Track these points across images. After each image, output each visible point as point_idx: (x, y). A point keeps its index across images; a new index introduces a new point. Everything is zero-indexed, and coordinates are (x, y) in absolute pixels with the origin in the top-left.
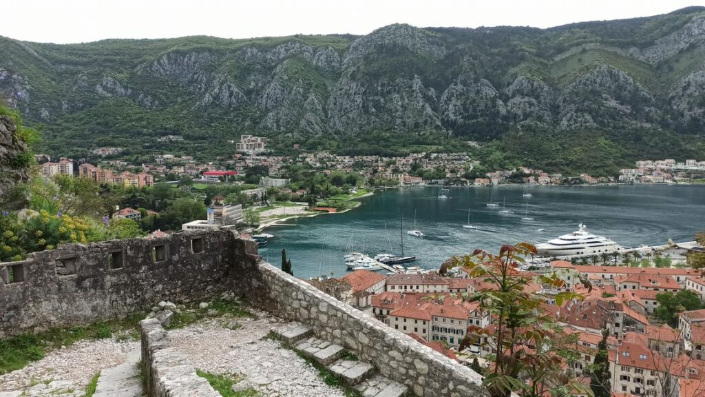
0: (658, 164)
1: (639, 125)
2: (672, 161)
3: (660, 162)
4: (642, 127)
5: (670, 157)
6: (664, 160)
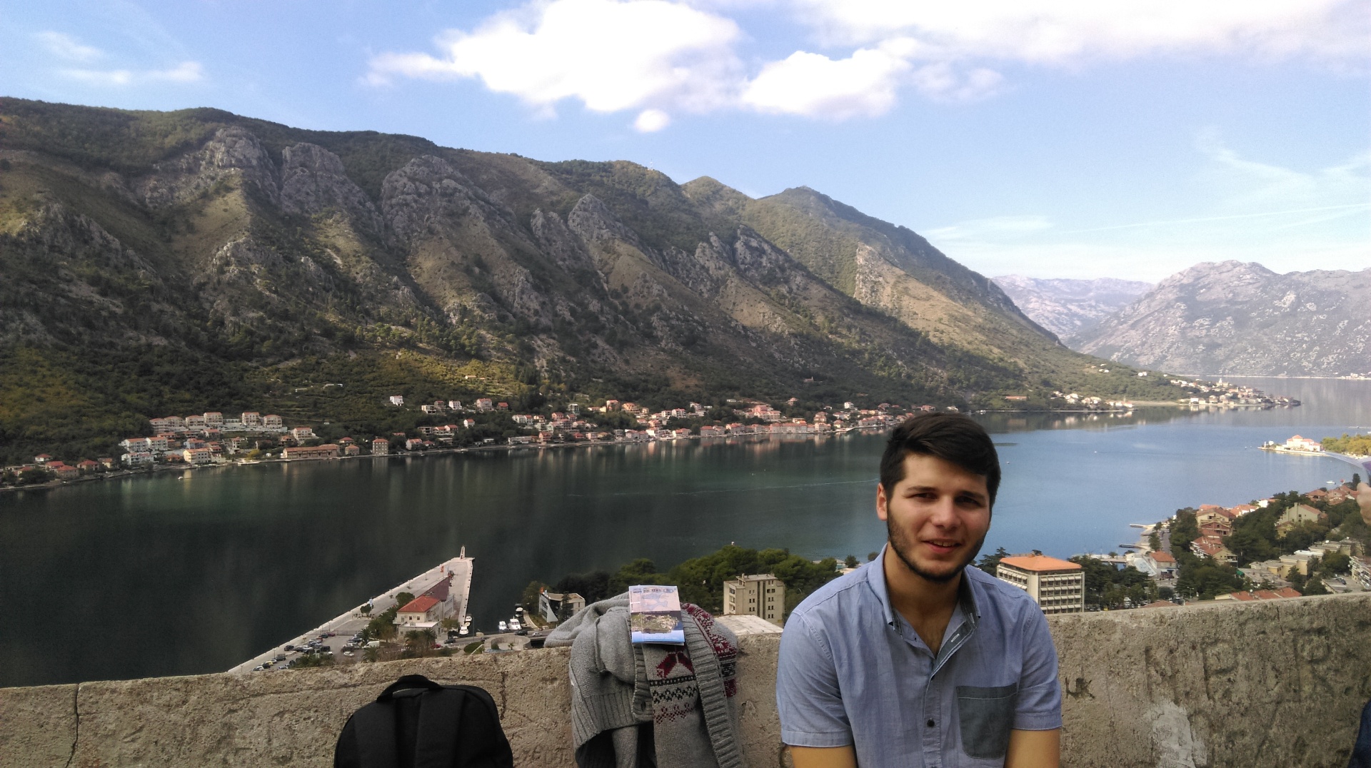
0: (192, 424)
1: (143, 340)
2: (216, 415)
3: (195, 418)
4: (150, 346)
5: (211, 407)
6: (201, 414)
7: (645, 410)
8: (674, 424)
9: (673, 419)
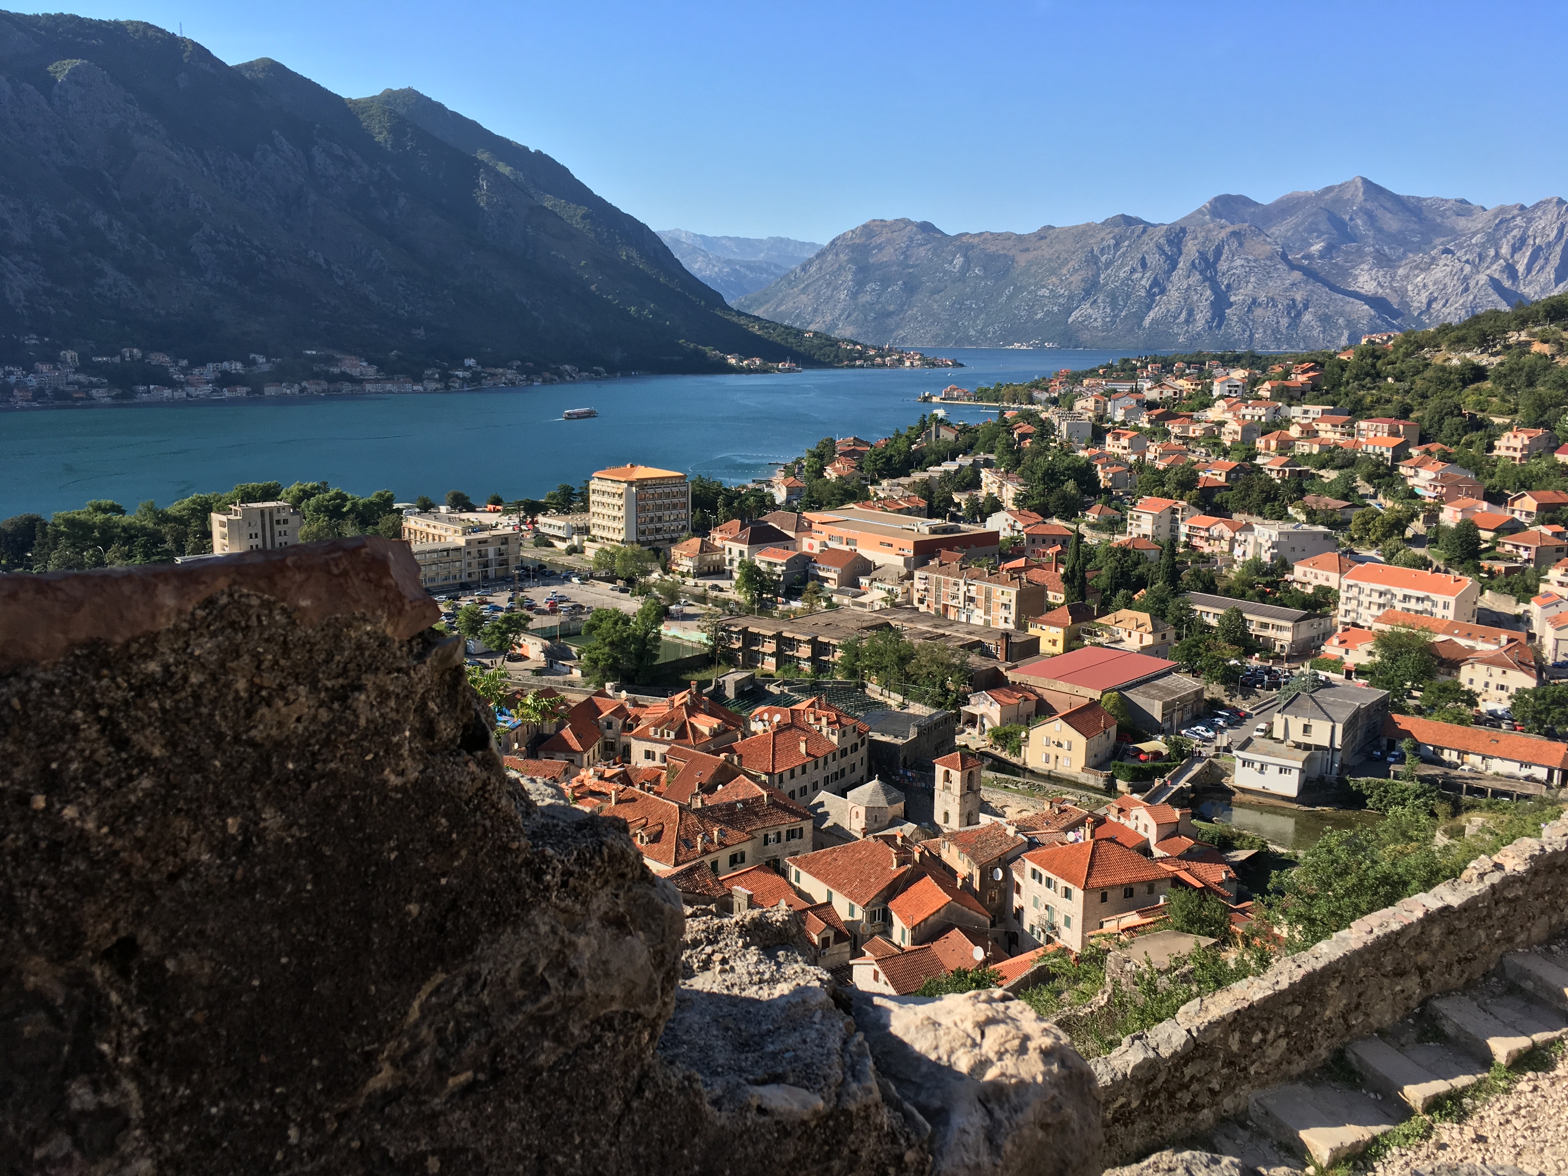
7: (184, 363)
8: (226, 380)
9: (225, 373)
